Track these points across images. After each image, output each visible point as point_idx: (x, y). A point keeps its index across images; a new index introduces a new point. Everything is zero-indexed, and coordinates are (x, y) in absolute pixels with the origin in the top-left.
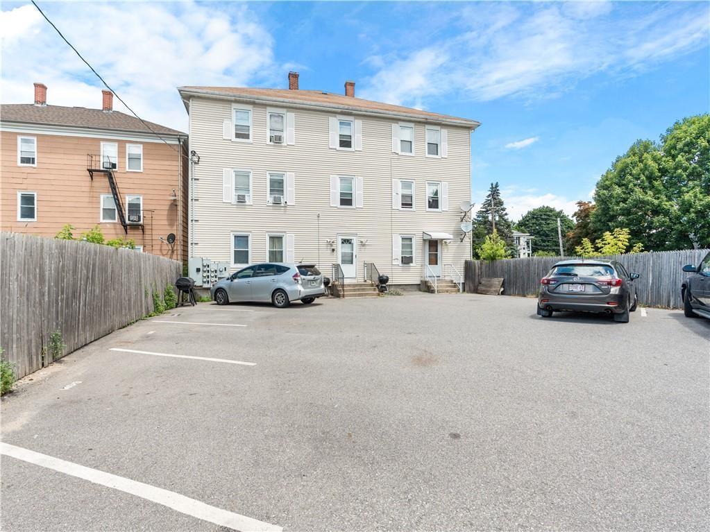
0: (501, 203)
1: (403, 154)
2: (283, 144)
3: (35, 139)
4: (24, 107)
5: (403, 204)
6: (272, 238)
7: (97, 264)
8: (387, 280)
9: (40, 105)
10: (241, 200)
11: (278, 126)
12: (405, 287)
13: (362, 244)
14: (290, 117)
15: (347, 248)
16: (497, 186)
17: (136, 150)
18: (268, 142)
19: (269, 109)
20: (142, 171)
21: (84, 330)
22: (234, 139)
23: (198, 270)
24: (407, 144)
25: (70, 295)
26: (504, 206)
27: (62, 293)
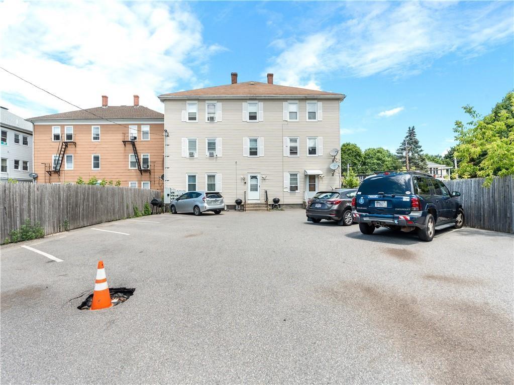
0: (416, 142)
1: (291, 120)
2: (215, 122)
3: (99, 127)
4: (97, 109)
5: (291, 153)
6: (209, 176)
7: (90, 193)
8: (278, 201)
9: (104, 107)
10: (192, 155)
11: (212, 111)
12: (292, 205)
13: (264, 179)
14: (219, 105)
15: (254, 182)
16: (413, 129)
17: (146, 128)
18: (207, 121)
19: (207, 102)
20: (149, 140)
21: (83, 221)
22: (188, 121)
23: (168, 195)
24: (293, 114)
25: (74, 206)
26: (420, 144)
27: (70, 205)
